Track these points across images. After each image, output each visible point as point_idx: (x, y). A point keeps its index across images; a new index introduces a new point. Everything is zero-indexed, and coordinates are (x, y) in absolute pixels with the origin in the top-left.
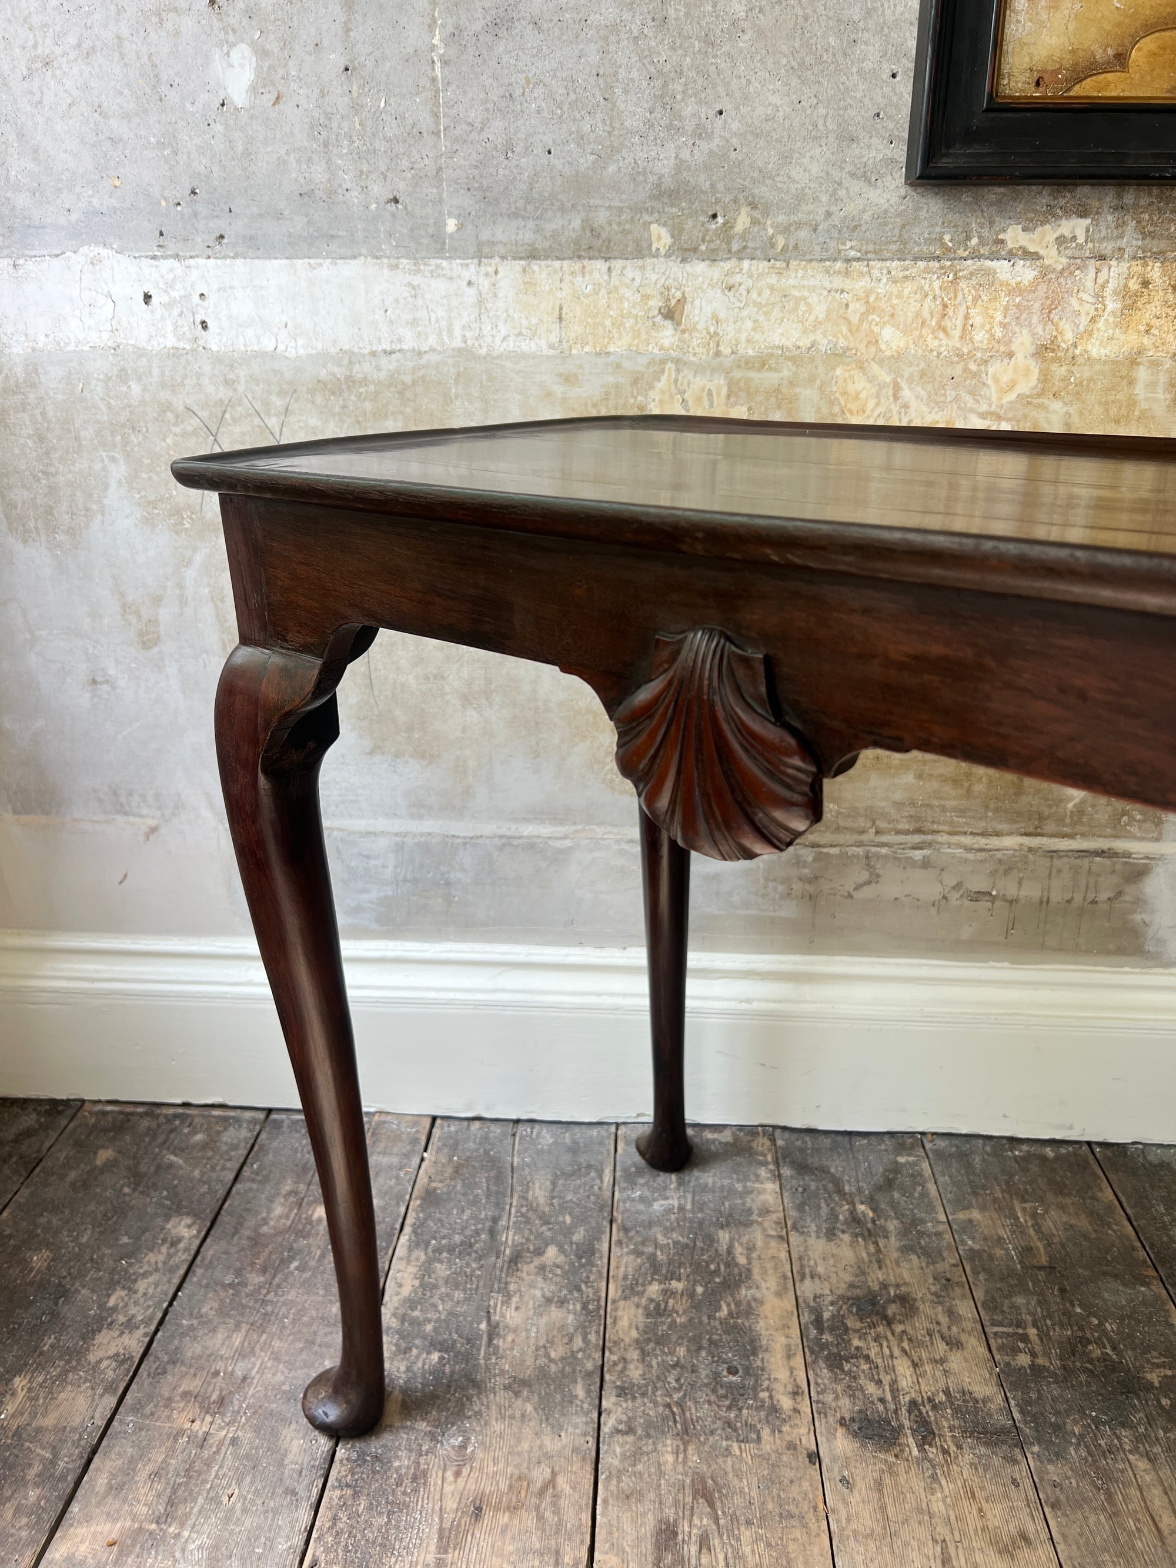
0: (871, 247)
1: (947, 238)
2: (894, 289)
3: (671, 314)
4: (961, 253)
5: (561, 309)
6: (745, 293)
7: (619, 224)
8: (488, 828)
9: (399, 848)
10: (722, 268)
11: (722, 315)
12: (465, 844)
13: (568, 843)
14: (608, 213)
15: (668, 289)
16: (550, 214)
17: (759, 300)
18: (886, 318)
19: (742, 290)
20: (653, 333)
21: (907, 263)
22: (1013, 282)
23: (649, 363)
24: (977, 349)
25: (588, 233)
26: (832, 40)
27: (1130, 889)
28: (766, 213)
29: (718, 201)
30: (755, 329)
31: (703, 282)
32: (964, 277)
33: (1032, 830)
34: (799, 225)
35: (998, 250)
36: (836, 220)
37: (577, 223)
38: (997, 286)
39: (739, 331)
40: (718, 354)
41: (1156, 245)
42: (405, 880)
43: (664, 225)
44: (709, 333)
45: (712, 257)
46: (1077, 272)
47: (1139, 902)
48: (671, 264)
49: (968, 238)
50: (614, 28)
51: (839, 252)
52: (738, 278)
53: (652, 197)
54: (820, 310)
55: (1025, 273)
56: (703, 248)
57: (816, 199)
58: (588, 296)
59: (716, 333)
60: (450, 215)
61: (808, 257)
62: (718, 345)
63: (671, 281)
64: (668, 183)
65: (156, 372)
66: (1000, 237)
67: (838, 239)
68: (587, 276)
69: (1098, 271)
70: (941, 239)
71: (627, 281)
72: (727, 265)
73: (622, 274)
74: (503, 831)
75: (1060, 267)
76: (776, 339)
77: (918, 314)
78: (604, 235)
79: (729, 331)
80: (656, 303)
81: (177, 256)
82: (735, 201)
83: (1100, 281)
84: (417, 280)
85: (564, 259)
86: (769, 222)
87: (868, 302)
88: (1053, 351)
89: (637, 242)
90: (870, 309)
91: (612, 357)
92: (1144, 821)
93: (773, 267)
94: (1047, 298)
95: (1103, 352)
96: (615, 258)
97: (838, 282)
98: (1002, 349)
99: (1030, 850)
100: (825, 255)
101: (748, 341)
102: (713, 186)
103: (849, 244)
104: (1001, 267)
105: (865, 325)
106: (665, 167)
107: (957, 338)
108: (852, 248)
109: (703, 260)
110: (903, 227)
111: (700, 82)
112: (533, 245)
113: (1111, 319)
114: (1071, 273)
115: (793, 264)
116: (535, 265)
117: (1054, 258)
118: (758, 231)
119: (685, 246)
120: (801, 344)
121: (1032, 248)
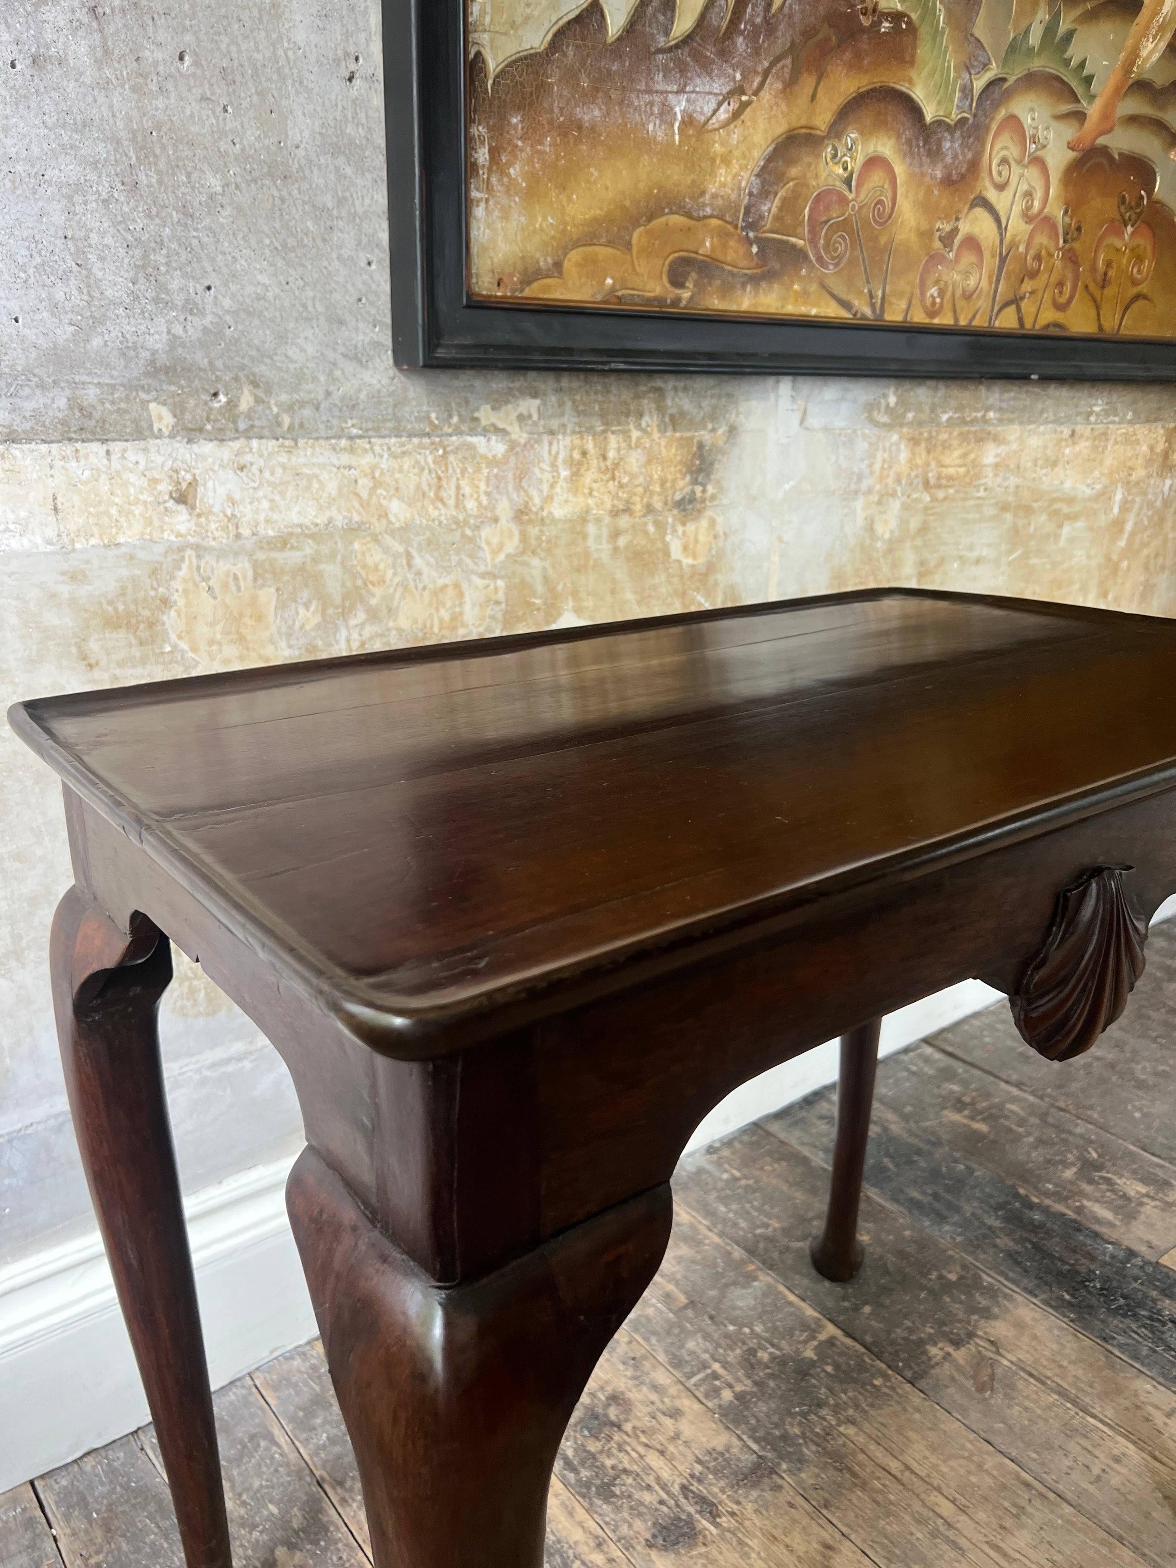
0: (370, 425)
1: (433, 416)
2: (395, 464)
3: (183, 498)
4: (446, 429)
5: (55, 499)
6: (257, 473)
7: (113, 403)
10: (231, 447)
11: (237, 496)
14: (98, 391)
15: (177, 471)
16: (27, 391)
17: (272, 479)
18: (392, 492)
19: (254, 469)
20: (166, 519)
21: (404, 439)
22: (490, 456)
23: (167, 552)
24: (469, 516)
25: (77, 412)
26: (310, 224)
28: (268, 391)
29: (218, 379)
30: (271, 509)
31: (214, 463)
32: (452, 452)
34: (302, 404)
35: (474, 426)
36: (336, 398)
37: (62, 402)
38: (478, 459)
39: (257, 511)
40: (238, 536)
41: (587, 422)
43: (164, 404)
44: (226, 516)
45: (219, 436)
46: (536, 446)
48: (177, 445)
49: (450, 416)
50: (79, 188)
51: (343, 429)
52: (249, 458)
53: (147, 374)
54: (332, 487)
55: (498, 447)
56: (209, 427)
57: (315, 379)
58: (85, 483)
59: (233, 515)
61: (314, 435)
62: (237, 528)
63: (179, 463)
64: (163, 359)
66: (476, 415)
67: (339, 417)
68: (83, 462)
69: (551, 444)
70: (429, 418)
71: (130, 465)
72: (236, 445)
73: (123, 457)
75: (522, 441)
76: (294, 517)
77: (418, 487)
78: (97, 415)
79: (246, 512)
80: (165, 487)
82: (236, 379)
83: (553, 453)
85: (52, 442)
86: (272, 402)
87: (374, 478)
88: (527, 514)
89: (136, 422)
90: (377, 484)
91: (124, 549)
93: (282, 446)
94: (517, 468)
95: (562, 512)
96: (113, 440)
97: (345, 459)
98: (489, 515)
100: (330, 433)
101: (267, 521)
102: (211, 363)
103: (350, 423)
104: (478, 441)
105: (374, 500)
106: (157, 341)
107: (452, 508)
108: (353, 426)
109: (211, 440)
110: (395, 406)
111: (184, 256)
112: (9, 427)
113: (565, 485)
114: (532, 447)
115: (301, 442)
116: (16, 450)
117: (519, 435)
118: (263, 410)
119: (190, 426)
120: (318, 521)
121: (501, 425)
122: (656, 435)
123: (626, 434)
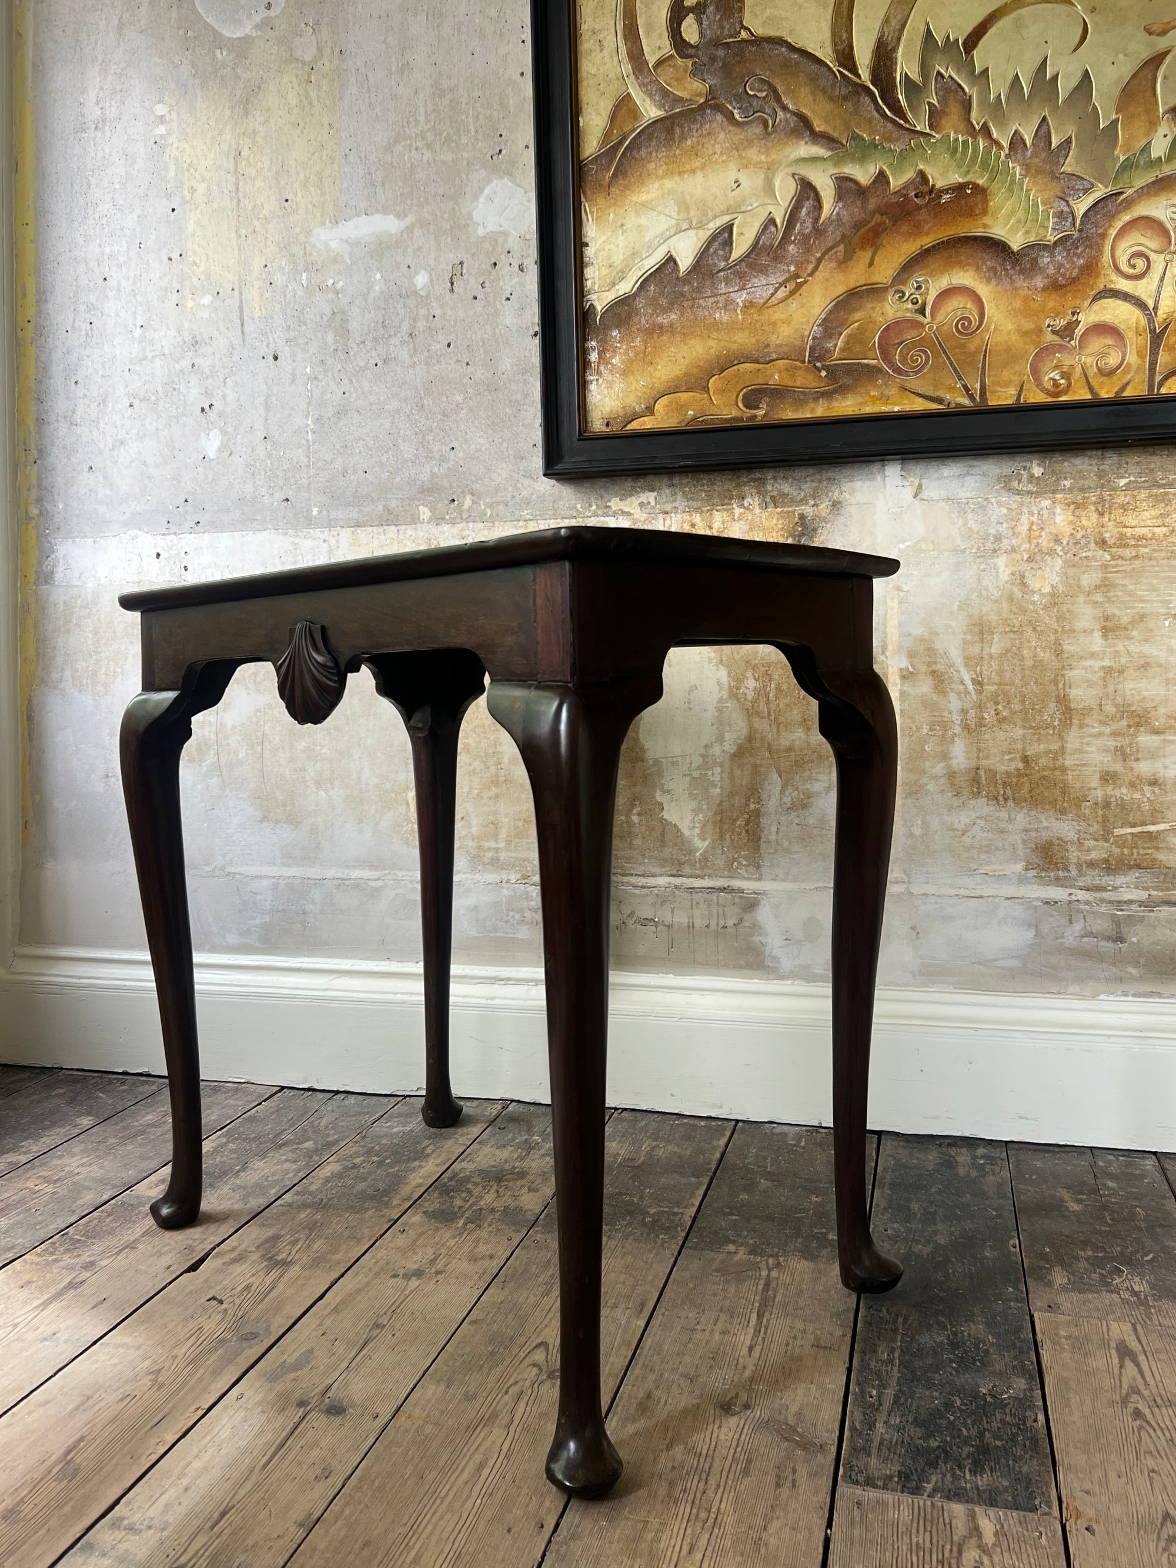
0: (538, 513)
1: (579, 506)
4: (587, 514)
5: (373, 552)
7: (403, 507)
8: (331, 873)
9: (275, 886)
10: (458, 527)
12: (315, 884)
13: (380, 883)
14: (397, 502)
15: (430, 540)
16: (366, 503)
21: (558, 520)
25: (386, 512)
27: (747, 917)
28: (480, 498)
29: (454, 493)
31: (449, 535)
33: (675, 872)
34: (498, 503)
35: (607, 511)
36: (518, 499)
37: (381, 508)
41: (696, 504)
42: (278, 911)
43: (426, 506)
45: (453, 522)
46: (653, 521)
47: (756, 927)
48: (431, 526)
49: (591, 506)
50: (398, 411)
51: (521, 516)
52: (467, 532)
53: (419, 492)
55: (624, 523)
56: (447, 517)
57: (505, 489)
58: (387, 545)
60: (315, 506)
61: (504, 520)
63: (431, 535)
64: (427, 485)
66: (608, 504)
67: (519, 510)
68: (386, 535)
69: (664, 520)
70: (575, 507)
71: (408, 537)
72: (461, 526)
73: (405, 533)
74: (339, 875)
75: (643, 519)
78: (395, 513)
81: (175, 534)
82: (463, 492)
83: (667, 525)
84: (297, 540)
85: (374, 526)
86: (482, 503)
89: (412, 516)
92: (749, 865)
93: (486, 526)
96: (401, 525)
99: (676, 887)
100: (513, 518)
102: (451, 485)
103: (526, 512)
104: (610, 520)
106: (425, 477)
108: (527, 514)
109: (448, 524)
110: (554, 502)
111: (442, 434)
112: (357, 520)
114: (650, 522)
115: (496, 523)
117: (639, 515)
118: (476, 508)
119: (438, 516)
121: (626, 510)
122: (757, 511)
123: (731, 511)
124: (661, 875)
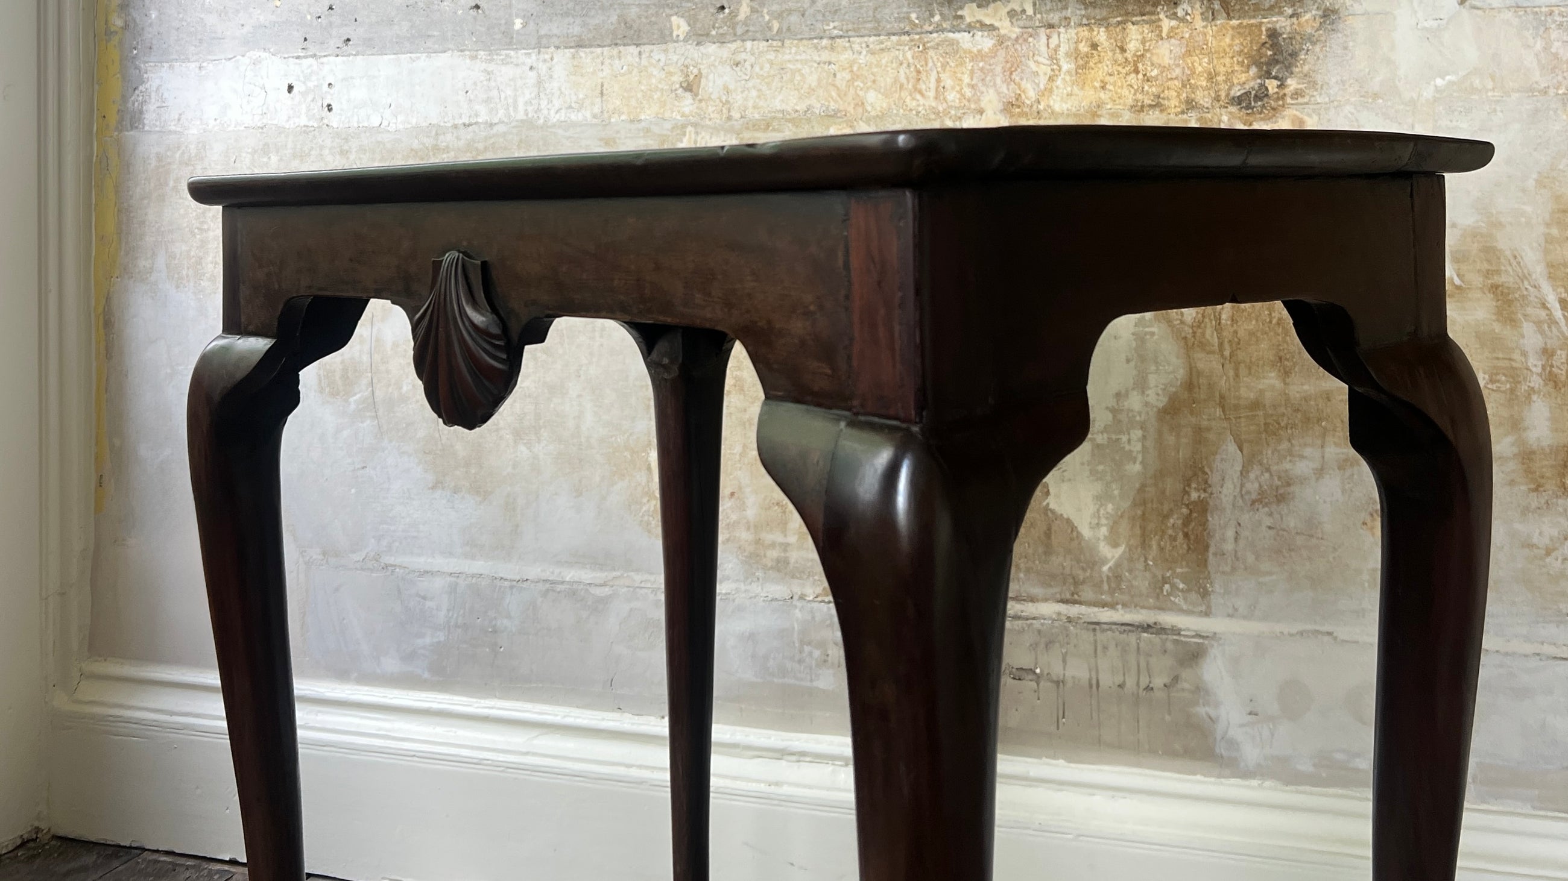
0: (850, 26)
1: (913, 16)
2: (873, 60)
3: (689, 87)
4: (927, 28)
5: (602, 86)
6: (749, 68)
7: (646, 17)
8: (534, 572)
9: (453, 589)
10: (730, 48)
11: (732, 87)
12: (512, 587)
13: (607, 591)
14: (637, 10)
15: (687, 67)
16: (593, 13)
17: (761, 73)
18: (869, 84)
19: (747, 65)
20: (676, 103)
21: (882, 37)
22: (975, 50)
23: (673, 128)
24: (951, 107)
25: (623, 25)
27: (1186, 674)
28: (763, 3)
30: (759, 97)
31: (715, 60)
32: (932, 47)
33: (1068, 596)
34: (790, 12)
35: (958, 24)
36: (820, 5)
37: (614, 18)
38: (961, 53)
39: (746, 99)
40: (729, 118)
41: (1099, 13)
42: (457, 626)
43: (682, 17)
44: (721, 101)
45: (721, 41)
46: (1030, 39)
47: (1200, 690)
48: (689, 47)
49: (932, 15)
51: (825, 31)
52: (743, 56)
54: (812, 80)
55: (984, 42)
56: (714, 33)
58: (623, 75)
59: (727, 102)
60: (517, 16)
61: (799, 37)
62: (729, 112)
63: (689, 60)
65: (290, 145)
66: (960, 13)
67: (822, 21)
68: (623, 60)
69: (1049, 37)
70: (908, 18)
71: (654, 62)
72: (733, 46)
73: (650, 57)
74: (547, 575)
75: (1014, 36)
76: (777, 104)
77: (896, 80)
78: (635, 27)
79: (738, 99)
80: (678, 78)
81: (314, 56)
83: (1052, 46)
84: (491, 67)
85: (604, 46)
86: (765, 11)
87: (852, 71)
88: (1019, 107)
89: (661, 31)
90: (855, 77)
91: (643, 124)
92: (1189, 590)
93: (771, 46)
94: (1007, 62)
95: (1065, 106)
96: (644, 44)
97: (825, 56)
98: (973, 106)
99: (1070, 620)
100: (813, 34)
101: (754, 107)
103: (832, 25)
104: (963, 38)
105: (852, 91)
107: (931, 99)
108: (834, 28)
109: (714, 43)
110: (876, 9)
112: (580, 36)
113: (1068, 78)
114: (1026, 40)
115: (787, 42)
116: (582, 53)
117: (1007, 28)
118: (757, 18)
119: (700, 32)
120: (798, 108)
121: (988, 21)
122: (1199, 23)
123: (1156, 25)
124: (1046, 600)
